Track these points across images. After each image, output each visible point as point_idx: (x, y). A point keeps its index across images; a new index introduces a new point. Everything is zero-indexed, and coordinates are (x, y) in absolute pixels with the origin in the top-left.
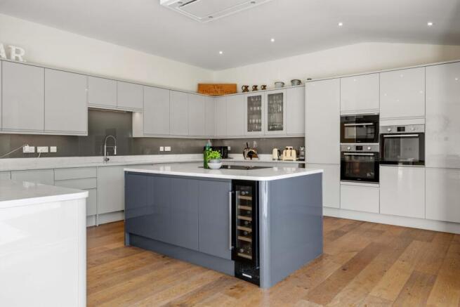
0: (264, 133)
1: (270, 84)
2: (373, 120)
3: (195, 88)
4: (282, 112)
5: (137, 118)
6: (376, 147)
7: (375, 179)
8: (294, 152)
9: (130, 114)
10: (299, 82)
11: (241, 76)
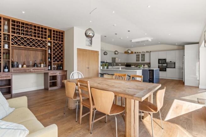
0: (140, 62)
1: (141, 52)
2: (165, 60)
3: (124, 52)
4: (144, 58)
5: (117, 59)
6: (165, 65)
7: (166, 71)
8: (147, 66)
9: (115, 58)
10: (148, 52)
11: (134, 50)
